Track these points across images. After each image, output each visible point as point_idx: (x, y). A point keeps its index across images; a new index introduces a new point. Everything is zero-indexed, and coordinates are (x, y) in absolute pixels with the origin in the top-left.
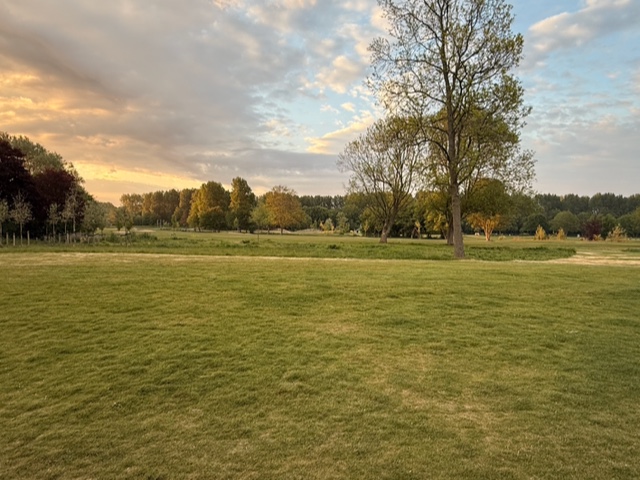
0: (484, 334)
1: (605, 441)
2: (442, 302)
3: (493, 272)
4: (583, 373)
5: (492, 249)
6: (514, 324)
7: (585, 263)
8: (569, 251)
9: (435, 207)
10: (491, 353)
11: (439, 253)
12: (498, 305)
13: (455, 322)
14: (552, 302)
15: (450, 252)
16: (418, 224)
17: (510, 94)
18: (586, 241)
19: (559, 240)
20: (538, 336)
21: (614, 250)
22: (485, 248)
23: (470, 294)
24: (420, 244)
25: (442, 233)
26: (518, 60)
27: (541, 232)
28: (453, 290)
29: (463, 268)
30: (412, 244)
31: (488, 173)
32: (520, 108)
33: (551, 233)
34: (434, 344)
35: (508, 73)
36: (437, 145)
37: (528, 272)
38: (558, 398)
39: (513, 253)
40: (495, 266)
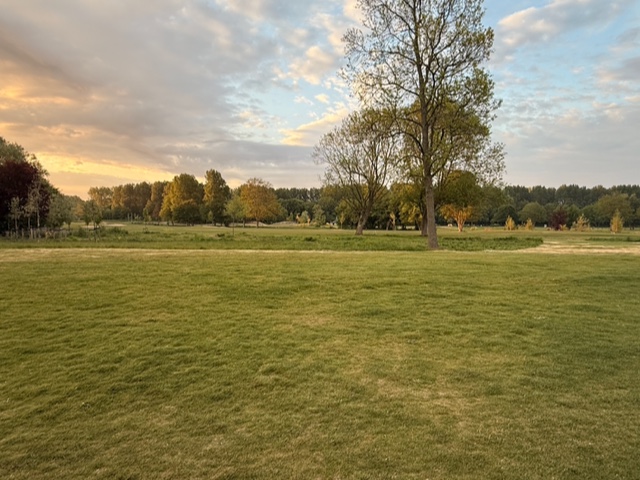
0: (457, 322)
1: (570, 421)
2: (416, 292)
3: (465, 262)
4: (550, 357)
5: (465, 239)
6: (485, 312)
7: (552, 252)
8: (536, 240)
9: (409, 199)
10: (464, 341)
11: (414, 244)
12: (470, 294)
13: (429, 311)
14: (521, 290)
15: (424, 242)
16: (393, 216)
17: (481, 87)
18: (552, 231)
19: (527, 230)
20: (508, 323)
21: (578, 240)
22: (458, 239)
23: (444, 284)
24: (395, 236)
25: (416, 225)
26: (488, 54)
27: (510, 222)
28: (427, 280)
29: (438, 258)
30: (388, 236)
31: (460, 165)
32: (490, 101)
33: (520, 223)
34: (408, 333)
35: (479, 67)
36: (411, 137)
37: (498, 261)
38: (526, 382)
39: (485, 243)
40: (467, 256)
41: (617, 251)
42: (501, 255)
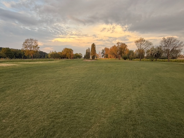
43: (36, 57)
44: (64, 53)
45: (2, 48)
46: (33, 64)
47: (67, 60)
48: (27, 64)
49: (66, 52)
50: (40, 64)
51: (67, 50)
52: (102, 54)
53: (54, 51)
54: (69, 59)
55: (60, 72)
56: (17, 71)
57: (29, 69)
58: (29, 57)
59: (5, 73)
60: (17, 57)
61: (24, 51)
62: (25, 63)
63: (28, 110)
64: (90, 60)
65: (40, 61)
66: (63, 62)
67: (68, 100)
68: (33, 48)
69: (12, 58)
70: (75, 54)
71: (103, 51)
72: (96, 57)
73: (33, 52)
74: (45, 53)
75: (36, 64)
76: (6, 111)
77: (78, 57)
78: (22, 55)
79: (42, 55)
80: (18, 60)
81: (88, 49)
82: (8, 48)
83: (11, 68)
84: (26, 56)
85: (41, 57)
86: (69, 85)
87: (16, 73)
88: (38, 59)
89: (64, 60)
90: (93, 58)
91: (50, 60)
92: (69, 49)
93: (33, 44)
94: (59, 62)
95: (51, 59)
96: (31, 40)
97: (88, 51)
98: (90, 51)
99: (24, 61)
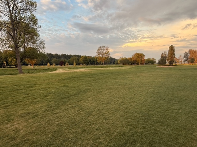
3: (32, 77)
5: (34, 70)
9: (11, 56)
27: (49, 64)
39: (40, 71)
40: (33, 75)
41: (74, 71)
42: (44, 74)
43: (107, 63)
44: (134, 59)
45: (81, 56)
46: (104, 70)
47: (138, 66)
48: (100, 70)
49: (136, 58)
50: (110, 70)
51: (138, 55)
52: (184, 59)
53: (123, 57)
54: (140, 65)
55: (132, 78)
56: (93, 76)
57: (103, 74)
58: (101, 63)
59: (85, 77)
60: (91, 64)
61: (97, 58)
62: (98, 69)
63: (106, 113)
64: (167, 66)
65: (110, 67)
66: (133, 68)
67: (145, 110)
68: (104, 55)
69: (87, 65)
70: (147, 59)
71: (186, 54)
72: (176, 63)
73: (104, 59)
74: (115, 59)
75: (107, 70)
76: (90, 110)
77: (150, 63)
78: (95, 62)
79: (112, 62)
80: (92, 66)
81: (164, 53)
82: (85, 56)
83: (88, 73)
84: (98, 62)
85: (111, 63)
86: (144, 94)
87: (93, 78)
88: (108, 65)
89: (134, 66)
90: (171, 63)
91: (119, 67)
92: (141, 54)
93: (105, 51)
94: (129, 68)
95: (120, 65)
96: (104, 47)
97: (164, 55)
98: (167, 55)
99: (97, 67)
